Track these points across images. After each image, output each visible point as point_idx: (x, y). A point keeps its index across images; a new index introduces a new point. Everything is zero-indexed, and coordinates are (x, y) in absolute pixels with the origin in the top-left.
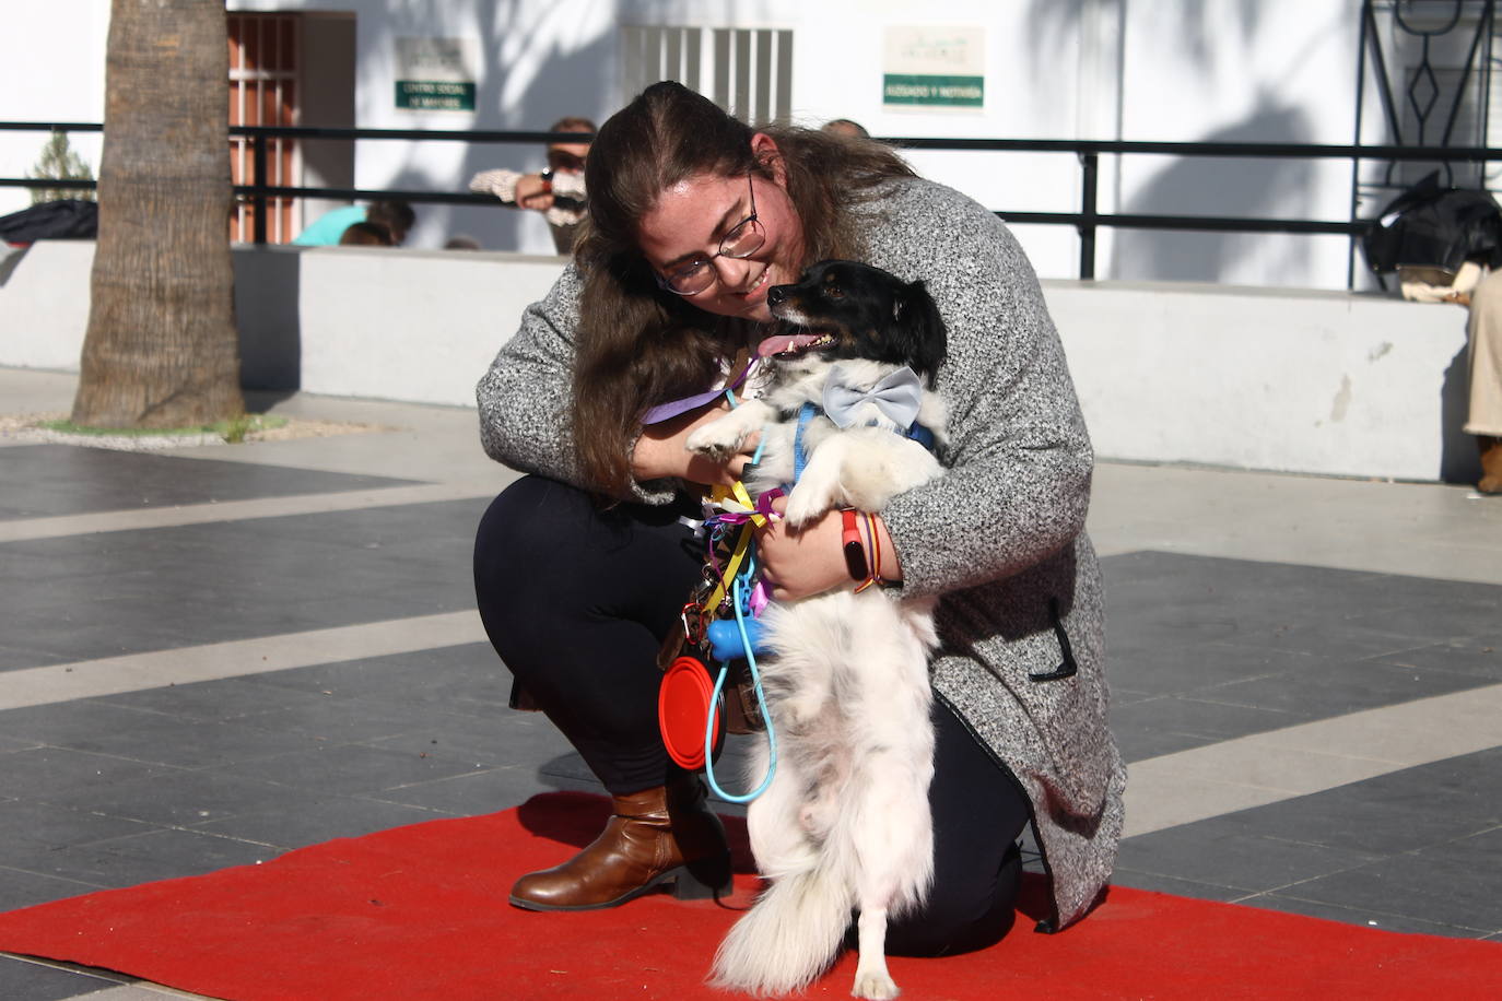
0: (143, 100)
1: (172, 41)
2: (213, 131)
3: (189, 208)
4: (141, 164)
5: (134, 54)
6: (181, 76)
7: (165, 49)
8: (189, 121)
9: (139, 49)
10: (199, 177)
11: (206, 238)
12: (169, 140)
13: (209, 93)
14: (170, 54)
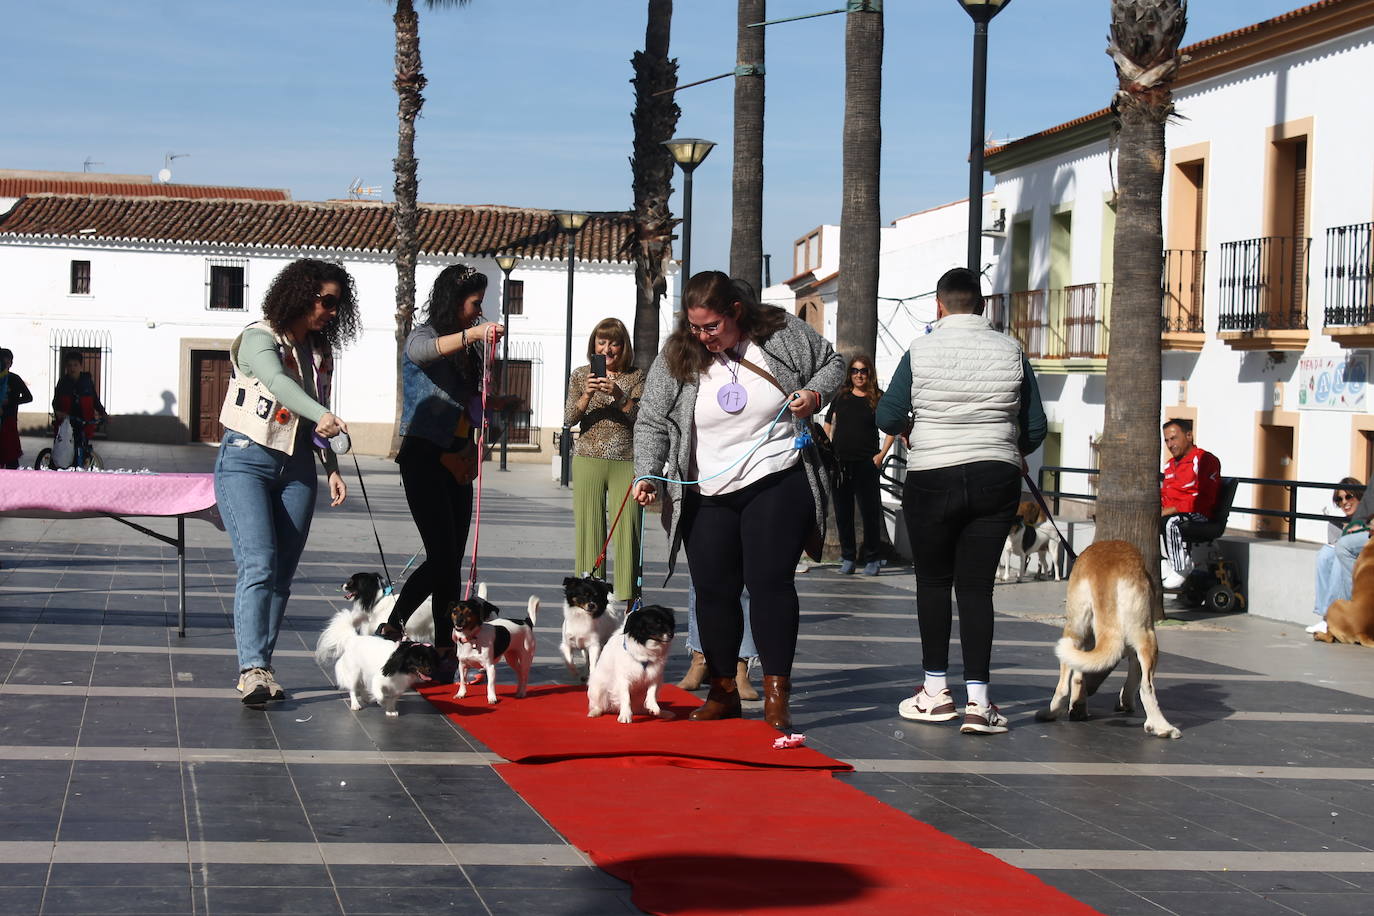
0: (1110, 464)
1: (1124, 436)
2: (1144, 479)
3: (1128, 517)
4: (1108, 494)
5: (1108, 442)
6: (1127, 453)
7: (1120, 440)
8: (1131, 475)
9: (1110, 440)
10: (1134, 502)
11: (1138, 531)
12: (1120, 483)
13: (1141, 461)
14: (1122, 442)
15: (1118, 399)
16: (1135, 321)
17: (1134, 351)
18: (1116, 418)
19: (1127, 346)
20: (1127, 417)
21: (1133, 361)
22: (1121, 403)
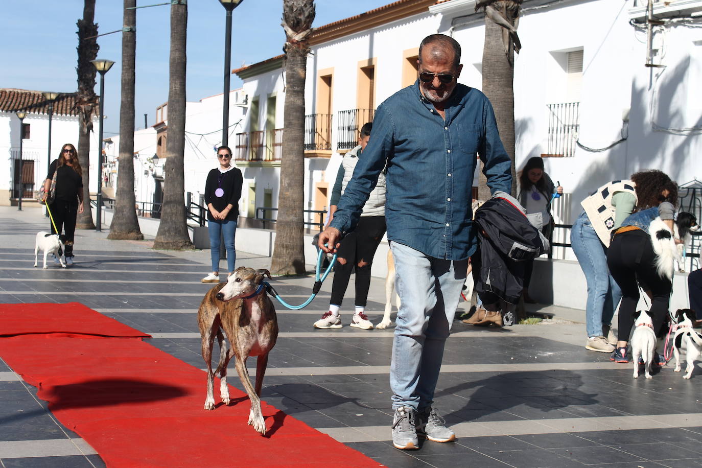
15: (286, 177)
16: (293, 143)
17: (292, 156)
18: (285, 185)
19: (289, 154)
20: (289, 185)
21: (292, 160)
22: (287, 179)
